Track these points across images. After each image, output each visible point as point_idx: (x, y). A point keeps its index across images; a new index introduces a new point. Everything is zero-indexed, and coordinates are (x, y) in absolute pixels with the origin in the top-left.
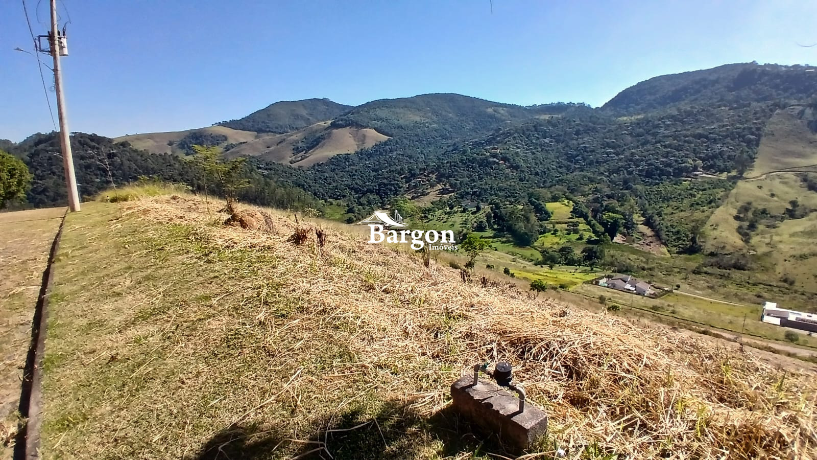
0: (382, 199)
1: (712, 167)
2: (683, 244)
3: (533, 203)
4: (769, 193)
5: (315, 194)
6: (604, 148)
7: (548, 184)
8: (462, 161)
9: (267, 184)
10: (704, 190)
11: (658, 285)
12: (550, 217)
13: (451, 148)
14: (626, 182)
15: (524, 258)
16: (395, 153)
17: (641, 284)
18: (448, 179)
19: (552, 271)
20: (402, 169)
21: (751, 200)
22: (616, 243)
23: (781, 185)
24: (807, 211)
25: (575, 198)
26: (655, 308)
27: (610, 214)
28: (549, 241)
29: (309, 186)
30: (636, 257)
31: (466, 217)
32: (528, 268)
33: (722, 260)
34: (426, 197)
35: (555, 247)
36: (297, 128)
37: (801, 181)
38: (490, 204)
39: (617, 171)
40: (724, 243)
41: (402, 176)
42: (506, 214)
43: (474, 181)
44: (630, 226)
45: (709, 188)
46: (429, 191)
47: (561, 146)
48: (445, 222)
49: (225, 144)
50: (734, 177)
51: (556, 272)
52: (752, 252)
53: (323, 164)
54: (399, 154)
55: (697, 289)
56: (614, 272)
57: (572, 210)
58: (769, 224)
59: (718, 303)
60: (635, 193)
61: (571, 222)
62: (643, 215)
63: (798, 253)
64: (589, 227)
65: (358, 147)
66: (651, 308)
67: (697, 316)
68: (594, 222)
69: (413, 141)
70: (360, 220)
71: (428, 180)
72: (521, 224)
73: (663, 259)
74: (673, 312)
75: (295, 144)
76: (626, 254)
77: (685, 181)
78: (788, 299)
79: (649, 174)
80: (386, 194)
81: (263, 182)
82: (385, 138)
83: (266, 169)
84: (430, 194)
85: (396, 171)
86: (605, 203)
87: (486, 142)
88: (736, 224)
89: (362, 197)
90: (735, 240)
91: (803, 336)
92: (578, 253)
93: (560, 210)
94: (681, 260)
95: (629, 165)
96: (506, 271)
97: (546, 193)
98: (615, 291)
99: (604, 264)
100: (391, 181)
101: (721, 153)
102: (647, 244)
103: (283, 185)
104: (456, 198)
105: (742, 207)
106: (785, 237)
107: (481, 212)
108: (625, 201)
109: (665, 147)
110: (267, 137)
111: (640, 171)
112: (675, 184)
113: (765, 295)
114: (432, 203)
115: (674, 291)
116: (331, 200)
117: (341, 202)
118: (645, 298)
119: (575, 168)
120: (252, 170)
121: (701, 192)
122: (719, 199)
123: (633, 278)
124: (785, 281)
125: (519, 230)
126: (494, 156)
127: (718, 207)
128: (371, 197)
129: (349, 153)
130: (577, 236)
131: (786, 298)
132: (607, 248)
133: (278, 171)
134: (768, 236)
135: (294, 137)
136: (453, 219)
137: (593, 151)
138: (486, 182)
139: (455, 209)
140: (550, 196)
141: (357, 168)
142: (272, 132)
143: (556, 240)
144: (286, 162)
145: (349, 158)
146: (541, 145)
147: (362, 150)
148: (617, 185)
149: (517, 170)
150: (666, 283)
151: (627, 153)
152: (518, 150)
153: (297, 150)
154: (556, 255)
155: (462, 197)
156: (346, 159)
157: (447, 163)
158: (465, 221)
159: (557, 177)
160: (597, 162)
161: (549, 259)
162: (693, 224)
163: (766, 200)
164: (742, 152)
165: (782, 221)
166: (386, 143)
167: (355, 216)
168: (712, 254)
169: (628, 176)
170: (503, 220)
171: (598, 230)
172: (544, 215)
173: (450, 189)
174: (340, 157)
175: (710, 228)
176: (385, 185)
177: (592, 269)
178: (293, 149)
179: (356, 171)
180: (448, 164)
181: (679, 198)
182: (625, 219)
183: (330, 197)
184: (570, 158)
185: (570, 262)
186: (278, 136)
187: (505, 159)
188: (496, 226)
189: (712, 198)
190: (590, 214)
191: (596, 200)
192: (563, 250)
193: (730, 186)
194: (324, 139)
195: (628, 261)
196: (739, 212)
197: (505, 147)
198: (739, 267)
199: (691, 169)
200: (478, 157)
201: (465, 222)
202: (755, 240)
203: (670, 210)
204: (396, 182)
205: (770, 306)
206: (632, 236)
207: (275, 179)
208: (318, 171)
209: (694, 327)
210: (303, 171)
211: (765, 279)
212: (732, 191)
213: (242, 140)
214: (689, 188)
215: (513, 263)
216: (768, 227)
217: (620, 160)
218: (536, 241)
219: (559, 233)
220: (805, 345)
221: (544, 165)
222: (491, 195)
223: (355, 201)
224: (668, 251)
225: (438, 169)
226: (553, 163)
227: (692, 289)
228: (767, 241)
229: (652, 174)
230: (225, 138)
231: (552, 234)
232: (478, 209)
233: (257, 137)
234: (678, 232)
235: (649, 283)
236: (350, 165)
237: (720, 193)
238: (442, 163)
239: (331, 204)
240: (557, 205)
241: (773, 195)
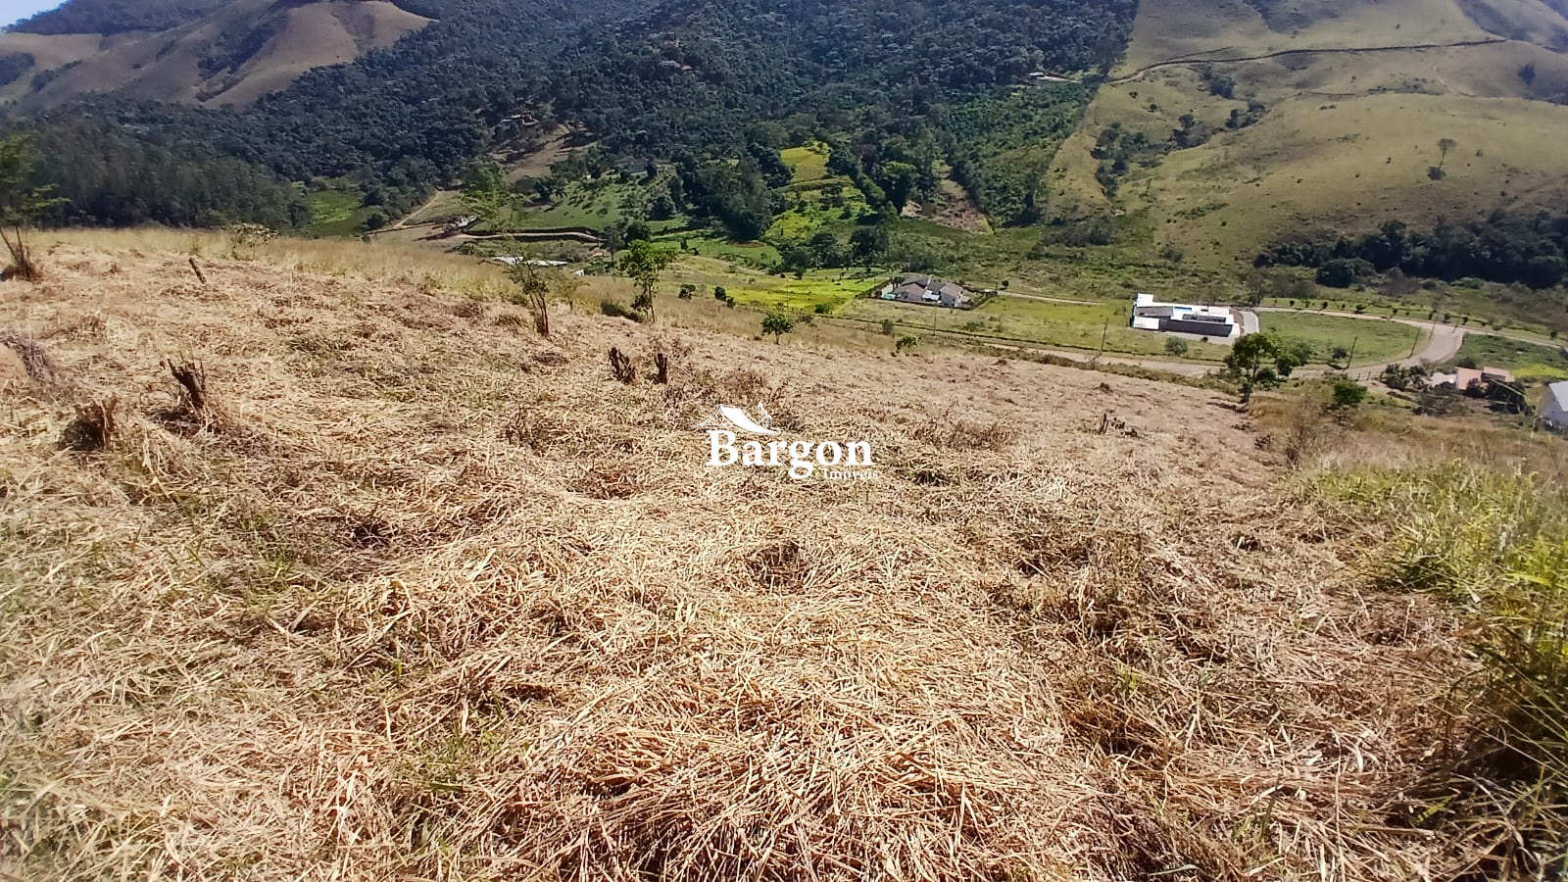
0: (441, 168)
1: (1058, 60)
2: (1012, 209)
3: (755, 153)
4: (1148, 105)
5: (278, 169)
6: (877, 31)
7: (781, 111)
8: (603, 68)
9: (152, 157)
10: (1046, 106)
11: (974, 285)
12: (789, 177)
13: (577, 40)
14: (918, 99)
15: (749, 263)
16: (450, 58)
17: (950, 289)
18: (581, 111)
19: (800, 282)
20: (473, 94)
21: (1119, 118)
22: (906, 217)
23: (1168, 88)
24: (1208, 131)
25: (832, 137)
26: (971, 326)
27: (894, 163)
28: (792, 226)
29: (258, 150)
30: (939, 240)
31: (630, 192)
32: (758, 281)
33: (1072, 231)
34: (538, 155)
35: (803, 235)
36: (198, 12)
37: (1201, 80)
38: (673, 160)
39: (902, 77)
40: (1077, 201)
41: (478, 111)
42: (708, 180)
43: (634, 112)
44: (927, 183)
45: (1054, 102)
46: (542, 141)
47: (798, 27)
48: (588, 206)
49: (31, 74)
50: (1095, 79)
51: (808, 282)
52: (1119, 212)
53: (280, 94)
54: (462, 60)
55: (1034, 284)
56: (904, 271)
57: (827, 160)
58: (1146, 160)
59: (1066, 304)
60: (933, 118)
61: (828, 185)
62: (948, 161)
63: (1189, 206)
64: (859, 192)
65: (360, 48)
66: (966, 328)
67: (1034, 330)
68: (867, 181)
69: (488, 26)
70: (399, 219)
71: (536, 117)
72: (739, 197)
73: (981, 239)
74: (999, 330)
75: (201, 51)
76: (922, 236)
77: (1015, 91)
78: (1171, 286)
79: (957, 81)
80: (448, 154)
81: (141, 153)
82: (420, 22)
83: (142, 121)
84: (547, 147)
85: (460, 99)
86: (884, 143)
87: (649, 22)
88: (1095, 163)
89: (393, 164)
90: (1093, 193)
91: (1194, 343)
92: (843, 243)
93: (806, 161)
94: (1010, 239)
95: (922, 63)
96: (720, 294)
97: (775, 128)
98: (908, 305)
99: (888, 259)
100: (453, 124)
101: (1074, 34)
102: (956, 215)
103: (194, 155)
104: (603, 152)
105: (1105, 133)
106: (1171, 181)
107: (659, 178)
108: (918, 136)
109: (983, 24)
110: (129, 42)
111: (942, 75)
112: (999, 99)
113: (1138, 282)
114: (552, 167)
115: (999, 293)
116: (320, 179)
117: (344, 181)
118: (955, 311)
119: (829, 75)
120: (107, 129)
121: (1040, 111)
122: (1069, 121)
123: (937, 278)
124: (1168, 256)
125: (735, 210)
126: (670, 54)
127: (1067, 136)
128: (416, 163)
129: (340, 61)
130: (840, 211)
131: (1169, 282)
132: (892, 229)
133: (172, 121)
134: (1143, 181)
135: (196, 35)
136: (604, 199)
137: (857, 38)
138: (660, 114)
139: (604, 176)
140: (786, 135)
141: (368, 97)
142: (139, 28)
143: (804, 222)
144: (188, 98)
145: (343, 76)
146: (761, 27)
147: (370, 53)
148: (904, 105)
149: (719, 84)
150: (988, 280)
151: (918, 40)
152: (716, 40)
153: (209, 67)
154: (807, 251)
155: (615, 150)
156: (336, 79)
157: (573, 74)
158: (628, 201)
159: (797, 95)
160: (867, 60)
161: (794, 262)
162: (1029, 171)
163: (1142, 117)
164: (1108, 31)
165: (1166, 154)
166: (424, 35)
167: (386, 212)
168: (1057, 222)
169: (921, 87)
170: (704, 192)
171: (875, 195)
172: (780, 175)
173: (588, 134)
174: (321, 75)
175: (1054, 175)
176: (442, 133)
177: (869, 271)
178: (200, 65)
179: (366, 106)
180: (576, 78)
181: (1007, 124)
182: (919, 171)
183: (316, 173)
184: (818, 54)
185: (832, 262)
186: (155, 35)
187: (693, 61)
188: (690, 206)
189: (1057, 120)
190: (859, 168)
191: (869, 138)
192: (817, 239)
193: (1087, 96)
194: (272, 33)
195: (927, 248)
196: (1100, 143)
197: (690, 33)
198: (1097, 240)
199: (1025, 66)
200: (639, 59)
201: (628, 204)
202: (1122, 191)
203: (990, 149)
204: (465, 125)
205: (1145, 300)
206: (932, 201)
207: (170, 144)
208: (272, 112)
209: (1030, 351)
210: (236, 116)
211: (1136, 255)
212: (1090, 105)
213: (70, 59)
214: (1022, 103)
215: (731, 276)
216: (1144, 165)
217: (907, 53)
218: (768, 228)
219: (808, 209)
220: (1197, 357)
221: (771, 70)
222: (674, 140)
223: (378, 177)
224: (990, 224)
225: (554, 90)
226: (788, 66)
227: (1026, 286)
228: (1142, 189)
229: (962, 80)
230: (30, 60)
231: (796, 212)
232: (652, 172)
233: (103, 46)
234: (1005, 188)
235: (961, 284)
236: (349, 92)
237: (1071, 109)
238: (561, 74)
239: (323, 188)
240: (801, 151)
241: (1153, 108)
